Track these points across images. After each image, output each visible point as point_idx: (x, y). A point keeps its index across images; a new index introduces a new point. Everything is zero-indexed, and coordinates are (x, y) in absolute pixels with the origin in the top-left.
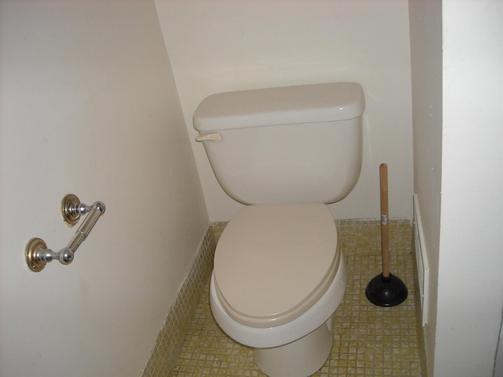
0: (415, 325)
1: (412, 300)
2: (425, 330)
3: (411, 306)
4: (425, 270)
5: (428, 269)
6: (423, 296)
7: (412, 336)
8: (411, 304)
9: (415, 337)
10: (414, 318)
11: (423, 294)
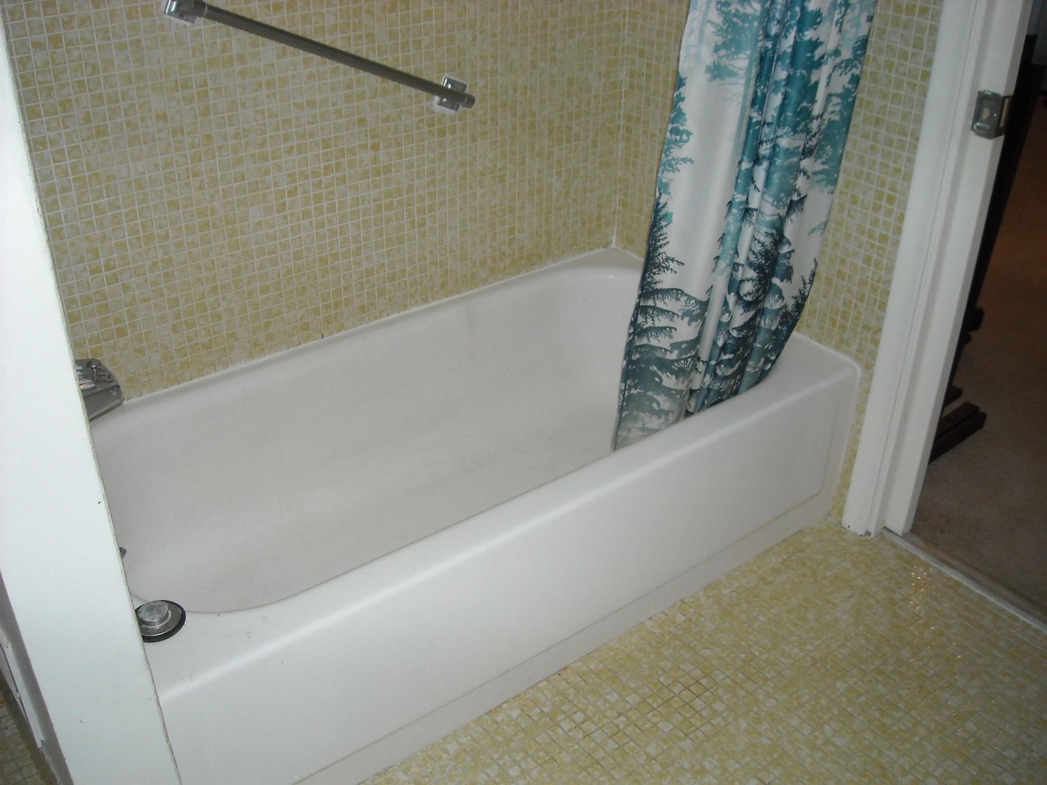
0: (28, 756)
1: (6, 716)
2: (44, 751)
3: (8, 728)
4: (5, 649)
5: (9, 645)
6: (18, 696)
7: (30, 777)
8: (8, 724)
9: (37, 777)
10: (21, 747)
11: (18, 691)
